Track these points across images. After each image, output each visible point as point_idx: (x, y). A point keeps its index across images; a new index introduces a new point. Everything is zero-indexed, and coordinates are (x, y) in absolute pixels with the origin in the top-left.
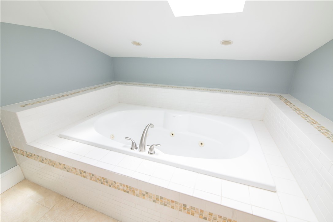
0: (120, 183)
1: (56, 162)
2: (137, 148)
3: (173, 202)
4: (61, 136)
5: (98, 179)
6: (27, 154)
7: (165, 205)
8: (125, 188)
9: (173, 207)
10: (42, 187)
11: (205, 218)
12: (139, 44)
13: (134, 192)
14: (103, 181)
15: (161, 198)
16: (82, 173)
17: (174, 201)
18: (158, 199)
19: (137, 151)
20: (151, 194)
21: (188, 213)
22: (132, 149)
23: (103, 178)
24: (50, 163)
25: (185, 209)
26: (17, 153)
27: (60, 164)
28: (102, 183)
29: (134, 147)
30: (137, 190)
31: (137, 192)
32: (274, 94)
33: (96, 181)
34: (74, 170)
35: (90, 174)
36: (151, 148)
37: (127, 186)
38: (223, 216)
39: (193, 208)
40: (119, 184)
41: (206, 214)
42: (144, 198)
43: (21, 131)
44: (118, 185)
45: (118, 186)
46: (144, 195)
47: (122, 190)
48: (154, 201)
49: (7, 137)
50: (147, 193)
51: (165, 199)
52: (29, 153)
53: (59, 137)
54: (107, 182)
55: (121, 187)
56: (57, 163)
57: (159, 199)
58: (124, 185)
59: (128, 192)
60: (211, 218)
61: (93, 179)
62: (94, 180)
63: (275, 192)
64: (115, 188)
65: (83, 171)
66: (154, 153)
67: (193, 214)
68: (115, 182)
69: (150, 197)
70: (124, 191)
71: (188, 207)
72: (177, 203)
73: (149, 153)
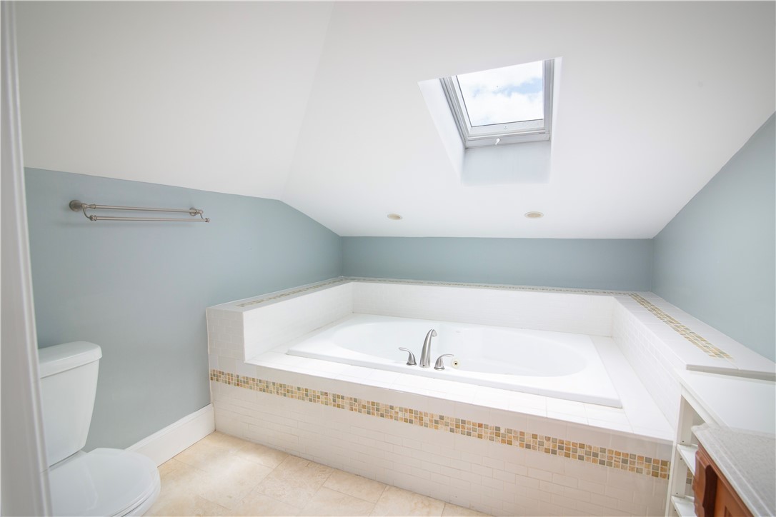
0: (400, 408)
1: (292, 387)
2: (415, 364)
3: (480, 425)
4: (289, 353)
5: (364, 407)
6: (238, 381)
7: (469, 434)
8: (408, 416)
9: (480, 436)
10: (249, 441)
11: (528, 447)
12: (398, 217)
13: (421, 419)
14: (373, 409)
15: (463, 422)
16: (337, 399)
17: (482, 425)
18: (457, 427)
19: (417, 367)
20: (448, 418)
21: (503, 441)
22: (408, 364)
23: (373, 404)
24: (279, 391)
25: (498, 435)
26: (217, 380)
27: (299, 389)
28: (369, 413)
29: (411, 361)
30: (426, 414)
31: (426, 419)
32: (625, 292)
33: (360, 411)
34: (323, 398)
35: (351, 399)
36: (438, 362)
37: (411, 411)
38: (551, 436)
39: (510, 431)
40: (397, 410)
41: (528, 439)
42: (436, 428)
43: (242, 340)
44: (395, 412)
45: (397, 413)
46: (436, 422)
47: (401, 418)
48: (452, 430)
49: (209, 354)
50: (442, 418)
51: (469, 422)
52: (244, 377)
53: (286, 354)
54: (378, 410)
55: (400, 415)
56: (293, 390)
57: (460, 426)
58: (406, 410)
59: (411, 422)
60: (536, 444)
61: (354, 407)
62: (356, 410)
63: (621, 408)
64: (391, 417)
65: (338, 397)
66: (443, 368)
67: (510, 443)
68: (392, 408)
69: (447, 425)
70: (406, 420)
71: (502, 431)
72: (486, 427)
73: (435, 368)
